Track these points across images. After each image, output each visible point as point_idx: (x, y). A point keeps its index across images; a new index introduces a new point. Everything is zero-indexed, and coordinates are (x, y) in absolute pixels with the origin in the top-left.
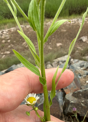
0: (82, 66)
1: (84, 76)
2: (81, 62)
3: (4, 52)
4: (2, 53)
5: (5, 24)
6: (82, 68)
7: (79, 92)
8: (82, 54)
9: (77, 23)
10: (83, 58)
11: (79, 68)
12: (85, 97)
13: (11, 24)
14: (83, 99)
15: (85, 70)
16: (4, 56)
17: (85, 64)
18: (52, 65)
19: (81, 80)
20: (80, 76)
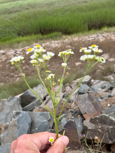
0: (103, 88)
1: (105, 98)
2: (102, 82)
3: (18, 74)
4: (16, 76)
5: (18, 42)
6: (103, 90)
7: (96, 118)
8: (103, 74)
9: (97, 39)
10: (105, 77)
11: (100, 89)
12: (101, 123)
13: (25, 42)
14: (100, 124)
15: (107, 91)
16: (19, 78)
17: (107, 85)
18: (71, 87)
19: (102, 103)
20: (102, 98)
